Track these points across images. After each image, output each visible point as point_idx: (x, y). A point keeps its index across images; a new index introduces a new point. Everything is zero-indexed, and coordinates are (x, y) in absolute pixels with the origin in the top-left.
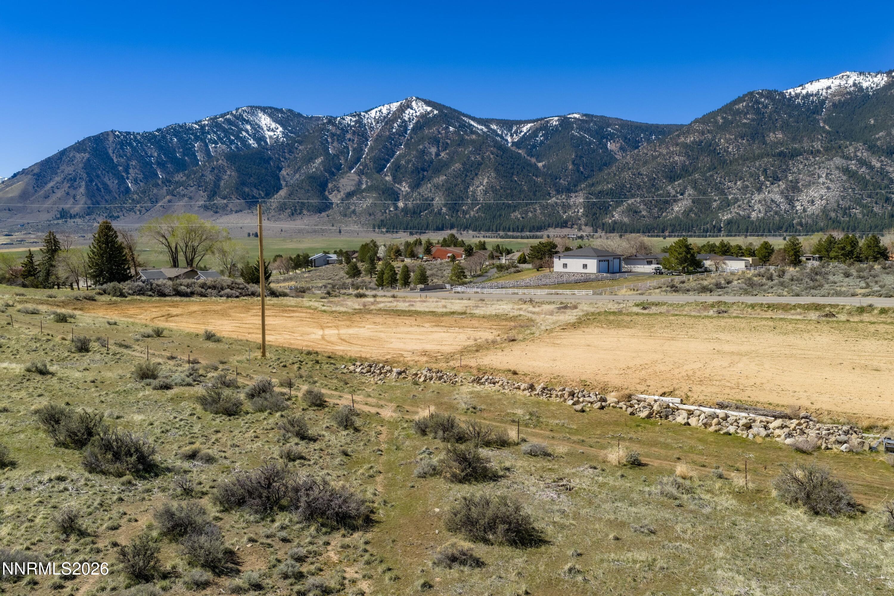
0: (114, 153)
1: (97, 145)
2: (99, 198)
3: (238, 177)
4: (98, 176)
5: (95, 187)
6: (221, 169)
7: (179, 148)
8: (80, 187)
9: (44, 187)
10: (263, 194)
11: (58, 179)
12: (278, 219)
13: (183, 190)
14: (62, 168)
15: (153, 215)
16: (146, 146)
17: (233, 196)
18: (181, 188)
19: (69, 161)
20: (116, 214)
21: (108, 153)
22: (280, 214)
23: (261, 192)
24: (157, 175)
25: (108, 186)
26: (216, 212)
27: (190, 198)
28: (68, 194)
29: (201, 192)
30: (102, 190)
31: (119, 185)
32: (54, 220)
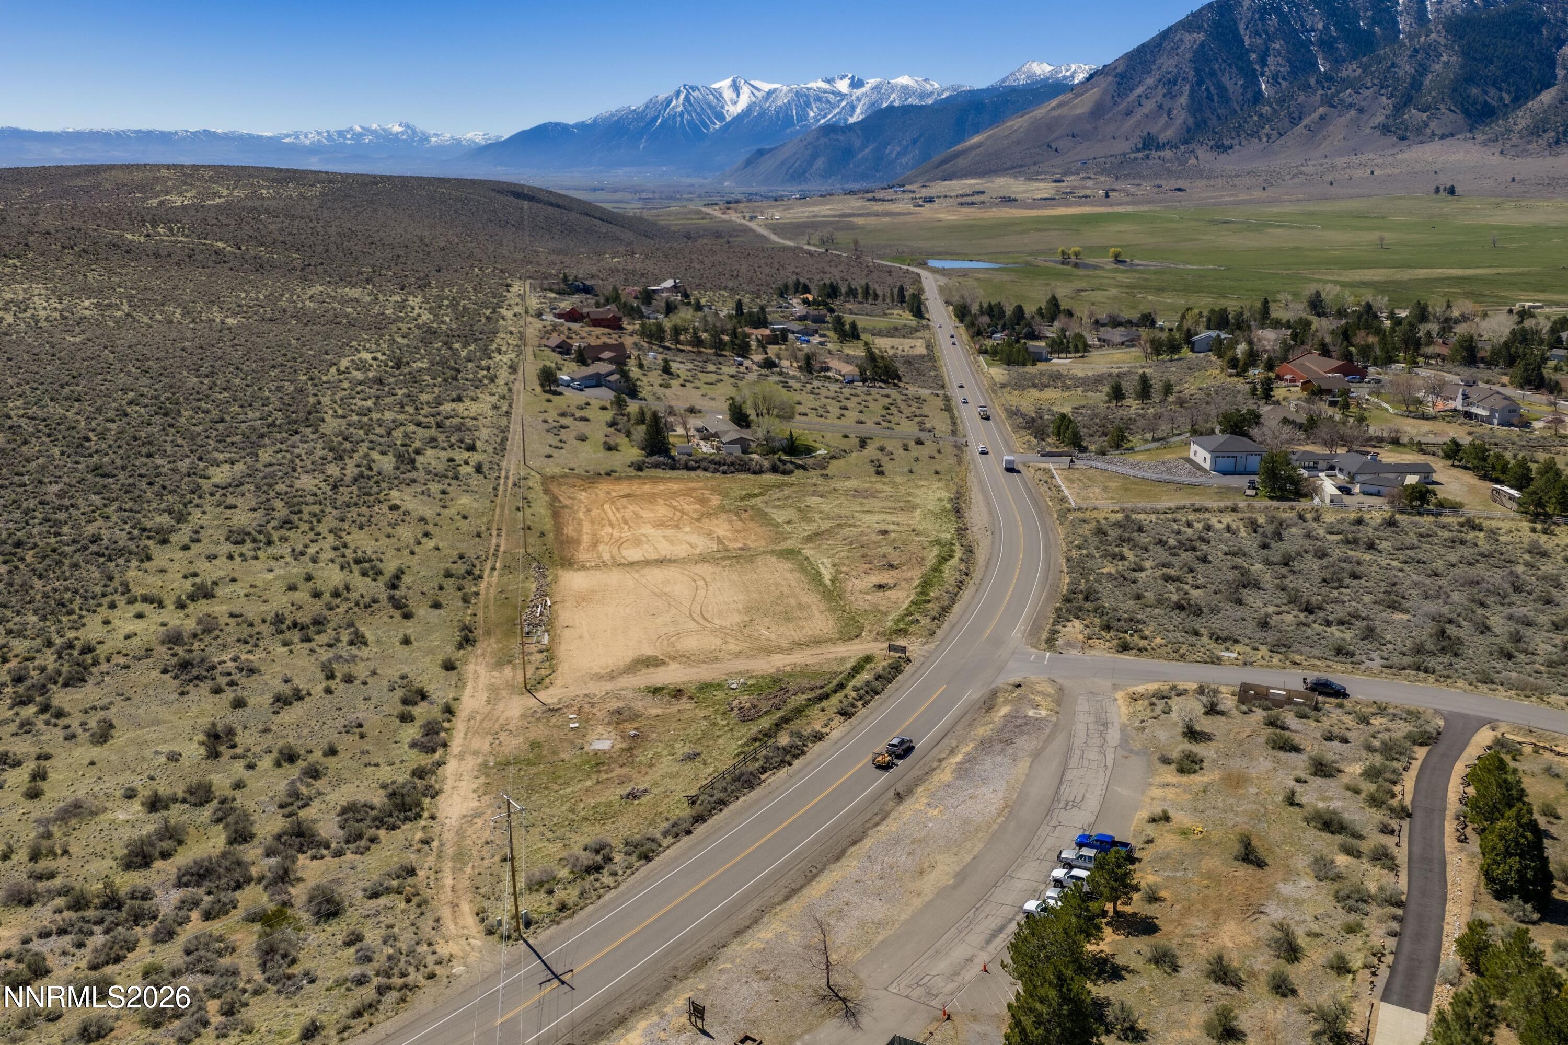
0: (1247, 28)
1: (1222, 15)
2: (1208, 113)
3: (1462, 67)
4: (1213, 74)
5: (1205, 94)
6: (1431, 51)
7: (1367, 10)
8: (1181, 94)
9: (1127, 96)
10: (1507, 98)
11: (1150, 81)
12: (1525, 153)
13: (1350, 96)
14: (1159, 61)
15: (1289, 144)
16: (1306, 11)
17: (1441, 106)
18: (1349, 91)
19: (1172, 48)
20: (1227, 142)
21: (1237, 29)
22: (1529, 143)
23: (1505, 95)
24: (1315, 65)
25: (1226, 90)
26: (1403, 138)
27: (1361, 111)
28: (1160, 107)
29: (1384, 98)
30: (1215, 97)
31: (1245, 87)
32: (1133, 152)
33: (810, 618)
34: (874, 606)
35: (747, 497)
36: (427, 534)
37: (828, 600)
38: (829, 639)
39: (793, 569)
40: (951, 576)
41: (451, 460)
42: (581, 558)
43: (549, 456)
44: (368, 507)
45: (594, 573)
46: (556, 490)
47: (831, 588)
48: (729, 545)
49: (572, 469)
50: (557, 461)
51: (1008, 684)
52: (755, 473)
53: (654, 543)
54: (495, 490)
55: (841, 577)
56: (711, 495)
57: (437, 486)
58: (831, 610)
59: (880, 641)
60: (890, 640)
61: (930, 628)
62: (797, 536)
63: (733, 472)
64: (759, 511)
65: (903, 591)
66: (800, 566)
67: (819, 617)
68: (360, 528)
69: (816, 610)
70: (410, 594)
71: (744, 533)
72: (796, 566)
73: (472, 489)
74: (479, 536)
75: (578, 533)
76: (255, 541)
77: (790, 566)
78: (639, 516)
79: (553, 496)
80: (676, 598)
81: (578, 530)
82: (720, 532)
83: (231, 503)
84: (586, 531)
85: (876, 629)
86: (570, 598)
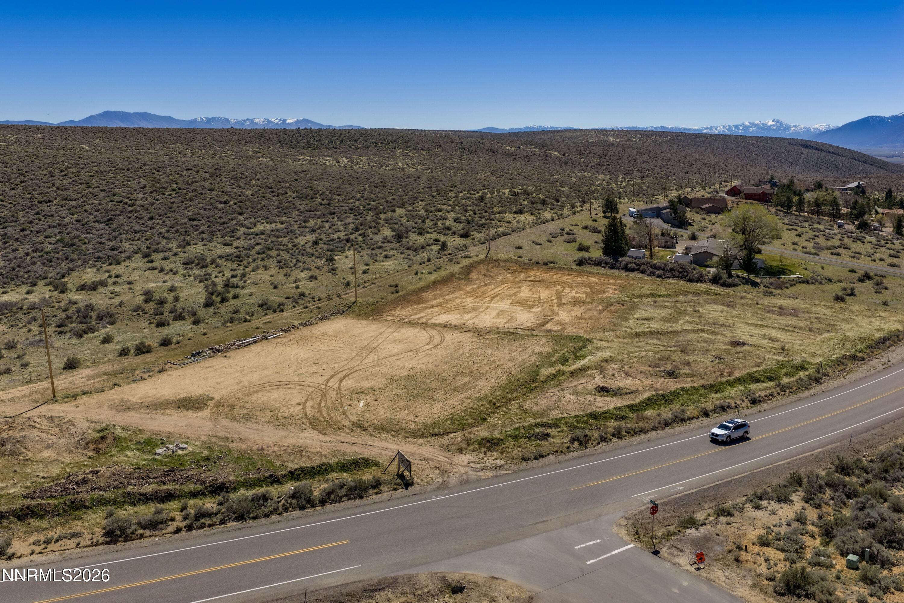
33: (441, 401)
34: (549, 409)
35: (647, 296)
36: (313, 278)
37: (502, 389)
38: (401, 429)
39: (540, 353)
40: (724, 398)
41: (437, 240)
42: (394, 313)
43: (519, 248)
44: (317, 257)
45: (364, 322)
46: (483, 269)
47: (543, 378)
48: (548, 326)
49: (520, 257)
50: (520, 252)
51: (443, 579)
52: (691, 281)
53: (483, 314)
54: (429, 260)
55: (589, 372)
56: (614, 289)
57: (391, 253)
58: (479, 399)
59: (447, 448)
60: (461, 450)
61: (545, 450)
62: (628, 330)
63: (668, 277)
64: (634, 307)
65: (626, 402)
66: (555, 352)
67: (451, 402)
68: (281, 268)
69: (466, 394)
70: (204, 313)
71: (583, 321)
72: (551, 351)
73: (414, 258)
74: (348, 284)
75: (436, 297)
76: (198, 264)
77: (546, 349)
78: (515, 294)
79: (467, 271)
80: (372, 354)
81: (440, 296)
82: (563, 316)
83: (233, 243)
84: (448, 297)
85: (483, 432)
86: (292, 337)
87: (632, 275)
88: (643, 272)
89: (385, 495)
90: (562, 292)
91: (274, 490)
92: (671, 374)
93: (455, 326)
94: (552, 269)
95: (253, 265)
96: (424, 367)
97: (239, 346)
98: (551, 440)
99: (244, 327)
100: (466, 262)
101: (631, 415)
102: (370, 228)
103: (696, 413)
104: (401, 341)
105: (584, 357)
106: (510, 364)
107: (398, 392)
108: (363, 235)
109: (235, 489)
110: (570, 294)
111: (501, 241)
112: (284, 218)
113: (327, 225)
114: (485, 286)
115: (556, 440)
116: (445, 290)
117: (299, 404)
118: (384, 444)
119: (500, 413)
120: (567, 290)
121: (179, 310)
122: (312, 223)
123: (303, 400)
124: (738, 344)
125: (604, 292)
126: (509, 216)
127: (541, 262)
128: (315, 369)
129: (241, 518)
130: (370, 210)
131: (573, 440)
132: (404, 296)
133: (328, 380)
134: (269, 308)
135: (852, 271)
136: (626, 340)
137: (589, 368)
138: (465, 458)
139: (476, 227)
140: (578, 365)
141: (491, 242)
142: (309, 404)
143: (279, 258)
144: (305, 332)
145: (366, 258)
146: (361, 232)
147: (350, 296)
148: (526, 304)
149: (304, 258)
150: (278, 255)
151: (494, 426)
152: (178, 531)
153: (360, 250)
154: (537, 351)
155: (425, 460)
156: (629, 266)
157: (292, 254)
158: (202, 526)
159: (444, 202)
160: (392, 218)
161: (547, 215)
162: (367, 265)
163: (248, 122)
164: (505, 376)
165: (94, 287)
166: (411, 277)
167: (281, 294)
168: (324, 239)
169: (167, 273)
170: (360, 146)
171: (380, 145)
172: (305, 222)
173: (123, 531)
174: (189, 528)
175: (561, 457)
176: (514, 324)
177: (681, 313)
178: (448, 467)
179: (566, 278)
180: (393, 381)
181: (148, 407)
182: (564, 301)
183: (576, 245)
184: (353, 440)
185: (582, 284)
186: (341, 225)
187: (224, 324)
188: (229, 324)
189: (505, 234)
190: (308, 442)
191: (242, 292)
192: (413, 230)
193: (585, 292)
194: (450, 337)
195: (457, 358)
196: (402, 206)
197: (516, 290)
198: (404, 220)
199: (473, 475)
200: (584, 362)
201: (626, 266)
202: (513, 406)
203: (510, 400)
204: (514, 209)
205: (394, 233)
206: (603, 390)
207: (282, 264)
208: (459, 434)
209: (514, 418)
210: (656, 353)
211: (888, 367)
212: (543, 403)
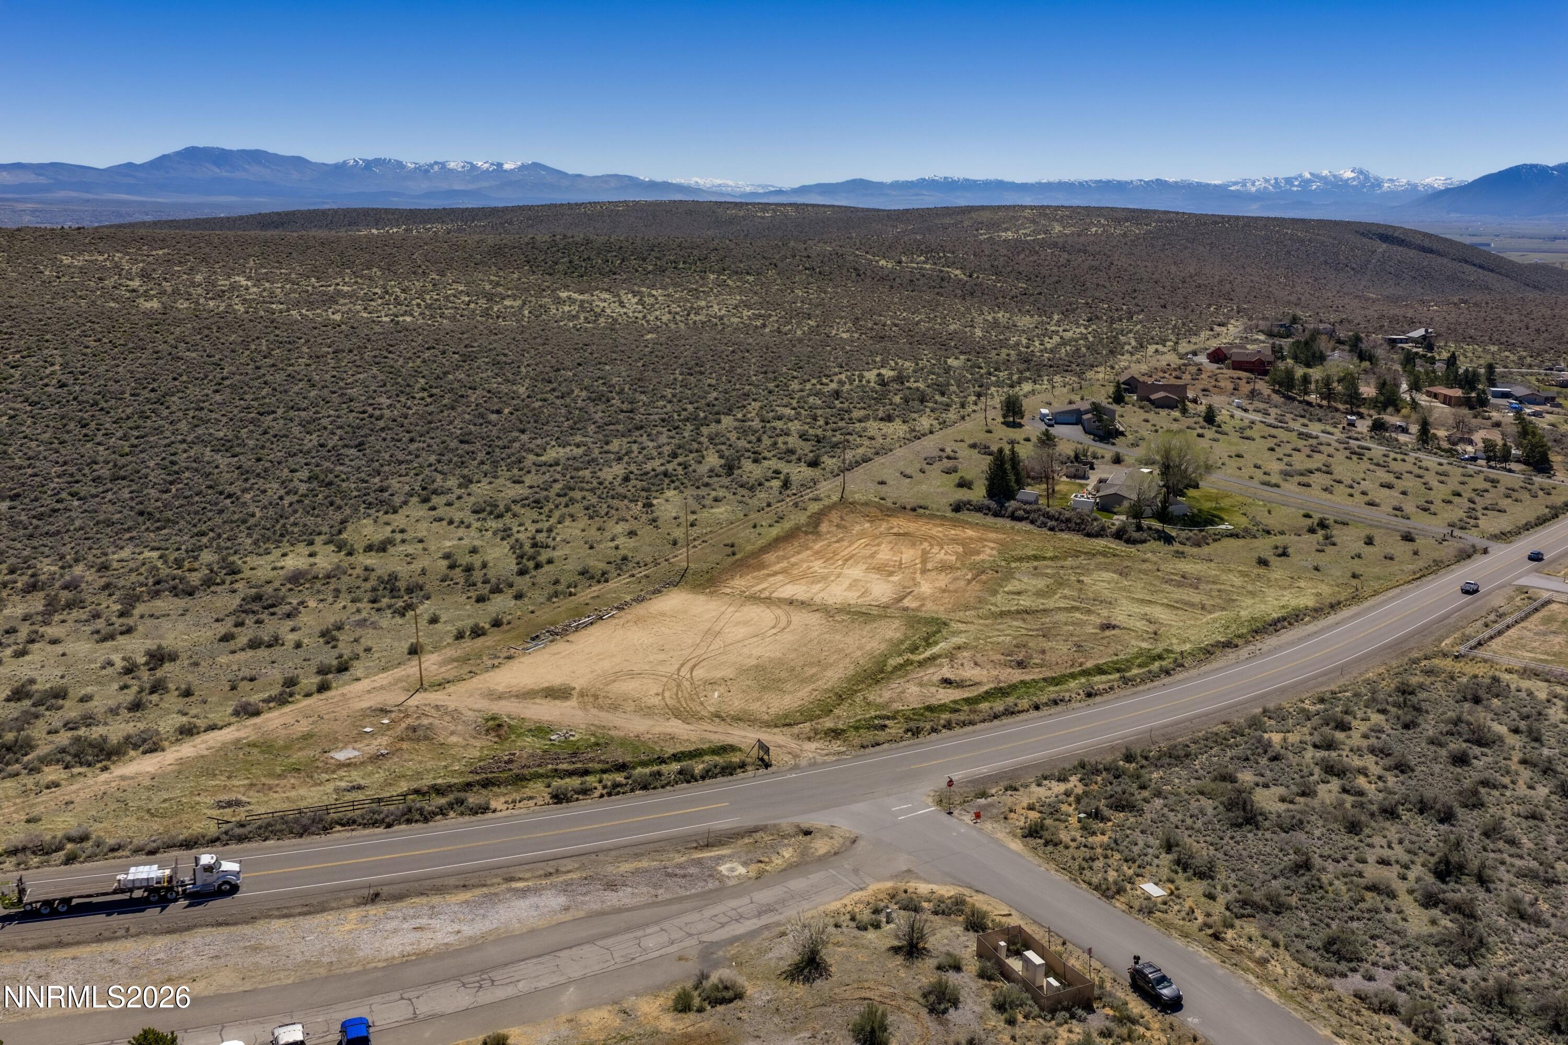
33: (790, 693)
34: (892, 700)
35: (1028, 558)
36: (632, 534)
37: (849, 680)
38: (756, 720)
39: (891, 640)
40: (1061, 691)
41: (777, 472)
42: (732, 583)
43: (882, 483)
44: (631, 501)
45: (702, 598)
46: (835, 516)
47: (889, 669)
48: (906, 603)
49: (883, 499)
50: (884, 489)
51: (798, 826)
52: (1089, 535)
53: (834, 584)
54: (769, 505)
55: (938, 662)
56: (992, 549)
57: (721, 493)
58: (826, 691)
59: (798, 737)
60: (809, 739)
61: (881, 739)
62: (993, 608)
63: (1062, 530)
64: (1009, 575)
65: (966, 694)
66: (907, 638)
67: (800, 694)
68: (591, 518)
69: (814, 686)
70: (522, 583)
71: (946, 595)
72: (902, 637)
73: (750, 501)
74: (675, 543)
75: (780, 559)
76: (491, 513)
77: (898, 635)
78: (872, 556)
79: (816, 520)
80: (717, 639)
81: (785, 558)
82: (925, 588)
83: (524, 478)
84: (793, 560)
85: (828, 723)
86: (629, 617)
87: (1019, 525)
88: (1032, 522)
89: (751, 774)
90: (928, 553)
91: (664, 768)
92: (1021, 664)
93: (803, 603)
94: (921, 516)
95: (557, 514)
96: (772, 655)
97: (577, 629)
98: (888, 730)
99: (571, 602)
100: (814, 507)
101: (965, 708)
102: (691, 452)
103: (1026, 706)
104: (746, 623)
105: (936, 643)
106: (859, 653)
107: (749, 683)
108: (685, 466)
109: (634, 768)
110: (940, 555)
111: (859, 471)
112: (578, 439)
113: (635, 447)
114: (837, 542)
115: (893, 731)
116: (790, 550)
117: (657, 694)
118: (743, 733)
119: (846, 705)
120: (936, 549)
121: (493, 580)
122: (615, 445)
123: (660, 690)
124: (1108, 627)
125: (978, 553)
126: (873, 427)
127: (908, 507)
128: (662, 656)
129: (645, 787)
130: (687, 420)
131: (907, 731)
132: (741, 560)
133: (679, 670)
134: (592, 577)
135: (1307, 516)
136: (987, 622)
137: (939, 656)
138: (813, 746)
139: (828, 449)
140: (928, 654)
141: (847, 473)
142: (667, 694)
143: (585, 503)
144: (639, 610)
145: (690, 501)
146: (680, 459)
147: (680, 558)
148: (883, 570)
149: (615, 503)
150: (584, 498)
151: (839, 717)
152: (602, 796)
153: (682, 488)
154: (887, 637)
155: (779, 746)
156: (1017, 514)
157: (599, 497)
158: (618, 793)
159: (786, 400)
160: (717, 434)
161: (925, 422)
162: (693, 512)
163: (436, 168)
164: (852, 667)
165: (383, 547)
166: (748, 532)
167: (600, 557)
168: (636, 472)
169: (458, 527)
170: (650, 268)
171: (681, 266)
172: (607, 443)
173: (565, 795)
174: (609, 794)
175: (894, 745)
176: (867, 600)
177: (1061, 584)
178: (799, 752)
179: (937, 531)
180: (743, 671)
181: (517, 696)
182: (930, 566)
183: (955, 478)
184: (715, 729)
185: (955, 541)
186: (654, 448)
187: (549, 599)
188: (554, 600)
189: (866, 460)
190: (676, 730)
191: (556, 554)
192: (747, 454)
193: (957, 553)
194: (800, 618)
195: (805, 645)
196: (729, 412)
197: (874, 549)
198: (733, 436)
199: (819, 759)
200: (935, 650)
201: (1013, 513)
202: (858, 698)
203: (856, 692)
204: (881, 414)
205: (723, 461)
206: (947, 682)
207: (592, 513)
208: (808, 724)
209: (858, 711)
210: (1015, 638)
211: (1252, 656)
212: (887, 695)
